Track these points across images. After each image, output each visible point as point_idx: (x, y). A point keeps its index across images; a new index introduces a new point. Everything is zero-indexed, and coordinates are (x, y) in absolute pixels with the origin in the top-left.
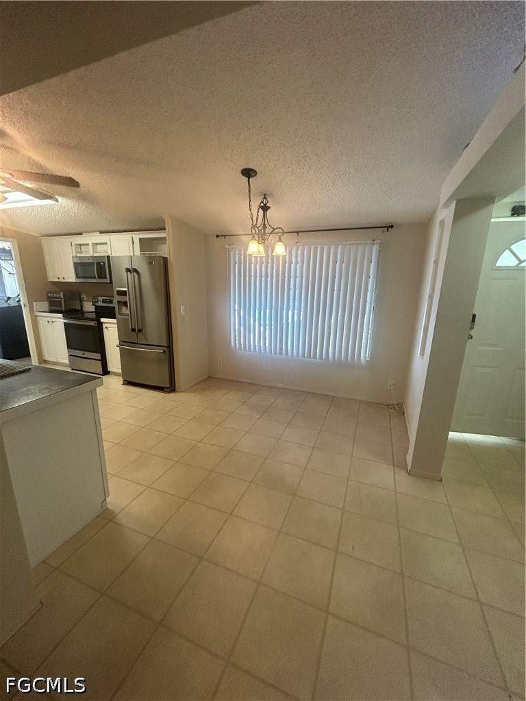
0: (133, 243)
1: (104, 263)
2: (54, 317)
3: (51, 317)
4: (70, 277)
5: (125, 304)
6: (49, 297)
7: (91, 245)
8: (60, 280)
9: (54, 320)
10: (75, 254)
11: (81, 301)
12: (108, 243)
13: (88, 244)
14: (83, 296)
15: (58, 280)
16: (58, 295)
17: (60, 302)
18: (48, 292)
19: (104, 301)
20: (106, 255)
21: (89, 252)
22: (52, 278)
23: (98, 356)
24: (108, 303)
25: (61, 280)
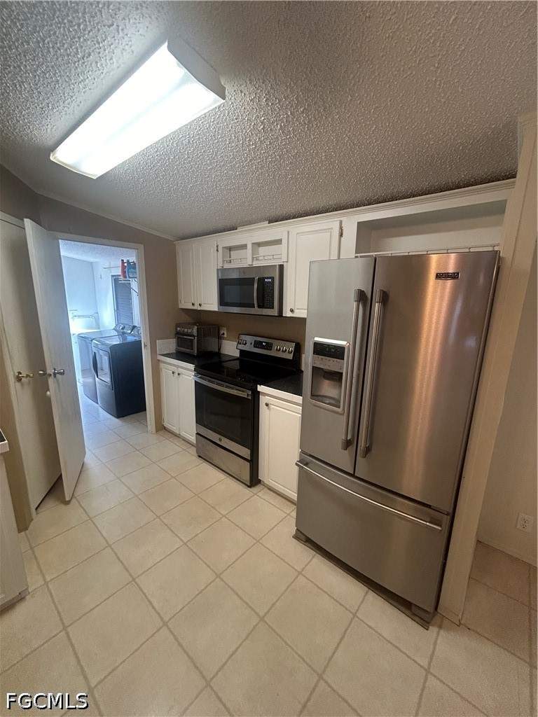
0: (341, 235)
1: (273, 278)
2: (182, 368)
3: (178, 367)
4: (210, 302)
5: (336, 377)
6: (178, 333)
7: (249, 246)
8: (195, 308)
9: (180, 370)
10: (220, 265)
11: (220, 337)
12: (284, 241)
13: (244, 247)
14: (224, 331)
15: (191, 307)
16: (190, 331)
17: (192, 341)
18: (178, 325)
19: (257, 344)
20: (277, 263)
21: (244, 260)
22: (185, 304)
23: (245, 452)
24: (263, 347)
25: (197, 307)
